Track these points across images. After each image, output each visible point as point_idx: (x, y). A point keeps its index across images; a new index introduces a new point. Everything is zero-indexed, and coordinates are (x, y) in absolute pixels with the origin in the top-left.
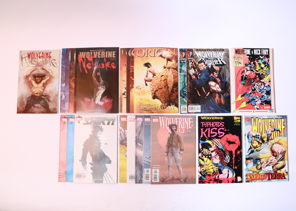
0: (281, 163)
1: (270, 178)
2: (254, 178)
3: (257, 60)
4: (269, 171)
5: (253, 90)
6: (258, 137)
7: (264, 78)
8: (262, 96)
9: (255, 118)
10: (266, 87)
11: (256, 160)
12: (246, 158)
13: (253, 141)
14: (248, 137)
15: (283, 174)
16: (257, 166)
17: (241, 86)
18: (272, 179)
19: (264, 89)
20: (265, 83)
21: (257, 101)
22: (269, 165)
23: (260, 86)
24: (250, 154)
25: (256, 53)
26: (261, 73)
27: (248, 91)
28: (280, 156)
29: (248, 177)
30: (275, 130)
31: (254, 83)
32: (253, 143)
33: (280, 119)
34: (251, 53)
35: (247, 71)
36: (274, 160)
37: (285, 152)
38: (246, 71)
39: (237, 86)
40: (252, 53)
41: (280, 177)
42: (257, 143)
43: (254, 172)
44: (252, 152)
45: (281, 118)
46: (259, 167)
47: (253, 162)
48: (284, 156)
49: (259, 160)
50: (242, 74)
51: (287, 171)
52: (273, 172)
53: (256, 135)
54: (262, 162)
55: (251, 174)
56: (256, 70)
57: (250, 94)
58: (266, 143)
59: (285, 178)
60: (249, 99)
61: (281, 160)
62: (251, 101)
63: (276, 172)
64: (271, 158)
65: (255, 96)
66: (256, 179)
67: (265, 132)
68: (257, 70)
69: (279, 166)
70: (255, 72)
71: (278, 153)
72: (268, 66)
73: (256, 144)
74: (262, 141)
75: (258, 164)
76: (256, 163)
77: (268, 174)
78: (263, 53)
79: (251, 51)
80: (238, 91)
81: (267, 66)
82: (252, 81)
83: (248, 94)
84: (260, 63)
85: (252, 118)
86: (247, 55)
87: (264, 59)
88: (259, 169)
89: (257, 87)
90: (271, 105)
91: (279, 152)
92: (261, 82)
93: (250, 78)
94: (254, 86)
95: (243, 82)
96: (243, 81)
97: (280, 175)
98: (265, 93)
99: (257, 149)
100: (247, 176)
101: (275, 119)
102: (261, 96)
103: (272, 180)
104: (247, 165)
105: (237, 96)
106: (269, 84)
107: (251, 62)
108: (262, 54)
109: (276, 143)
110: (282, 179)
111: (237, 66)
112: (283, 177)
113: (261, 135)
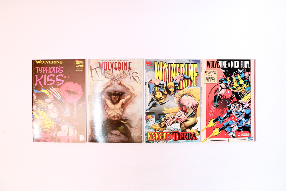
0: (191, 120)
1: (177, 138)
2: (156, 137)
3: (235, 75)
4: (176, 130)
5: (228, 113)
6: (162, 86)
7: (243, 98)
8: (240, 121)
9: (159, 62)
10: (245, 109)
11: (159, 116)
12: (146, 113)
13: (155, 91)
14: (149, 86)
15: (194, 134)
16: (160, 123)
17: (213, 108)
18: (179, 139)
19: (242, 112)
20: (244, 104)
21: (232, 127)
22: (176, 123)
23: (237, 108)
24: (151, 107)
25: (233, 65)
26: (239, 92)
27: (221, 115)
28: (191, 111)
29: (149, 136)
30: (184, 78)
31: (230, 104)
32: (156, 94)
33: (192, 65)
34: (227, 66)
35: (222, 88)
36: (182, 116)
37: (197, 106)
38: (220, 89)
39: (208, 109)
40: (229, 66)
41: (189, 137)
42: (161, 94)
43: (156, 130)
44: (154, 105)
45: (193, 62)
46: (163, 124)
47: (154, 118)
48: (195, 111)
49: (163, 116)
50: (215, 93)
51: (199, 130)
52: (180, 131)
53: (160, 84)
54: (167, 118)
55: (152, 132)
56: (232, 88)
57: (225, 118)
58: (172, 94)
59: (196, 139)
60: (223, 125)
61: (191, 116)
62: (226, 128)
63: (185, 131)
64: (179, 114)
65: (231, 121)
66: (159, 140)
67: (172, 80)
68: (235, 87)
69: (188, 123)
70: (232, 90)
71: (188, 107)
72: (249, 83)
73: (159, 95)
74: (167, 92)
75: (161, 120)
76: (159, 119)
77: (175, 133)
78: (242, 65)
79: (227, 63)
80: (210, 114)
81: (247, 82)
82: (228, 102)
83: (222, 119)
84: (238, 79)
85: (154, 62)
86: (222, 69)
87: (244, 73)
88: (163, 127)
89: (234, 109)
90: (250, 132)
91: (190, 106)
92: (239, 103)
93: (225, 98)
94: (230, 108)
95: (216, 104)
96: (216, 102)
97: (190, 135)
98: (243, 116)
99: (161, 101)
100: (147, 135)
101: (185, 64)
102: (238, 121)
103: (179, 141)
104: (147, 121)
105: (208, 122)
106: (248, 105)
107: (227, 77)
108: (241, 67)
109: (186, 94)
110: (192, 139)
111: (210, 82)
112: (193, 137)
113: (167, 83)
